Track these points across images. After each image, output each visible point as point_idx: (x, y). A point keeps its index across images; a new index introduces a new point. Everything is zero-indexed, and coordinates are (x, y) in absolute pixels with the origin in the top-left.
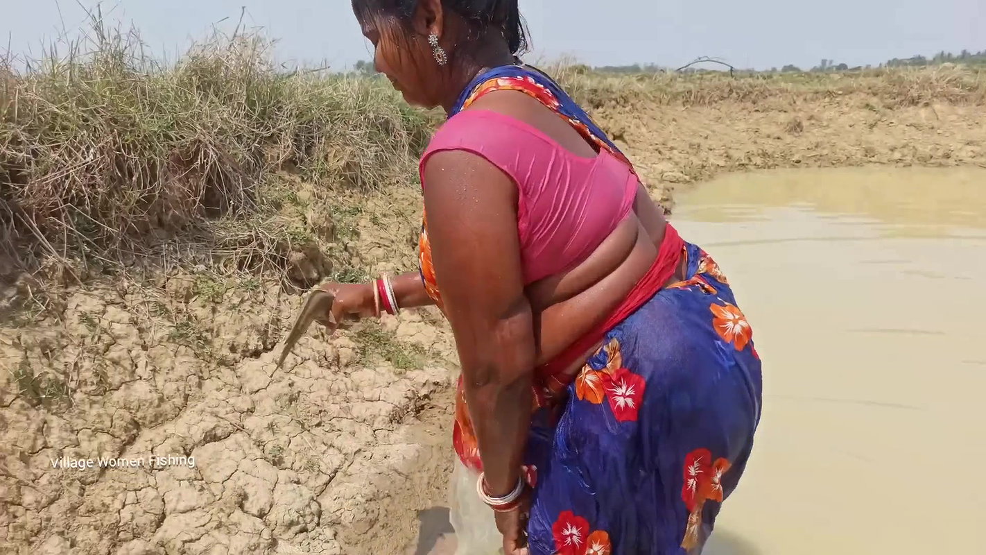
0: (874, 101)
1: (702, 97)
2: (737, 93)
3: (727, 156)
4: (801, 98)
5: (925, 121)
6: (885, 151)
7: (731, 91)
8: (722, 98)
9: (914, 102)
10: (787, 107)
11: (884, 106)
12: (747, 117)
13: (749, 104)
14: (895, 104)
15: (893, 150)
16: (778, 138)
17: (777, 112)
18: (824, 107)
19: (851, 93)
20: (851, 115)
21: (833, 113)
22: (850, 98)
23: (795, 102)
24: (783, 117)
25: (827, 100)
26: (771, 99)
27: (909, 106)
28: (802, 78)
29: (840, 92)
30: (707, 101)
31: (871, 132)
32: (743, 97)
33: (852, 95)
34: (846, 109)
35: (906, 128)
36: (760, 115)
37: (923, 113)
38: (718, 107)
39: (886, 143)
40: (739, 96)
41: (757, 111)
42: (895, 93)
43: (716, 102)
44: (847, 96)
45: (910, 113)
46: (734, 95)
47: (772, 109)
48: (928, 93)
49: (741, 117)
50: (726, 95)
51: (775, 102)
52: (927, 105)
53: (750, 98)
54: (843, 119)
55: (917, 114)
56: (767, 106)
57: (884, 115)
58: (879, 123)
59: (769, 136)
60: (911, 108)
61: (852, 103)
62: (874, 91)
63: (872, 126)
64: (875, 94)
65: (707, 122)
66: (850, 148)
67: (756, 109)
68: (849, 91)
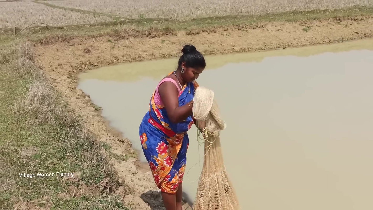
0: (111, 39)
1: (47, 42)
2: (61, 39)
3: (72, 67)
4: (84, 38)
5: (128, 45)
6: (121, 57)
7: (58, 38)
8: (56, 41)
9: (123, 38)
10: (80, 43)
11: (114, 40)
12: (68, 48)
13: (66, 43)
14: (118, 39)
15: (123, 56)
16: (84, 56)
17: (78, 45)
18: (94, 41)
19: (102, 36)
20: (105, 44)
21: (98, 44)
22: (102, 38)
23: (82, 40)
24: (80, 47)
25: (94, 39)
26: (74, 40)
27: (122, 40)
28: (76, 28)
29: (98, 36)
30: (50, 43)
31: (113, 50)
32: (64, 40)
33: (103, 37)
34: (102, 42)
35: (124, 48)
36: (73, 47)
37: (127, 42)
38: (55, 45)
39: (120, 54)
40: (62, 40)
41: (70, 45)
42: (116, 35)
43: (54, 43)
44: (101, 37)
45: (123, 42)
46: (60, 40)
47: (76, 44)
48: (127, 35)
49: (66, 48)
50: (57, 40)
51: (76, 41)
52: (127, 39)
53: (67, 41)
54: (102, 46)
55: (125, 42)
56: (74, 43)
57: (115, 43)
58: (115, 46)
59: (80, 56)
60: (123, 40)
61: (104, 40)
62: (110, 35)
63: (113, 48)
64: (110, 36)
65: (53, 52)
66: (110, 57)
67: (70, 44)
68: (101, 35)
